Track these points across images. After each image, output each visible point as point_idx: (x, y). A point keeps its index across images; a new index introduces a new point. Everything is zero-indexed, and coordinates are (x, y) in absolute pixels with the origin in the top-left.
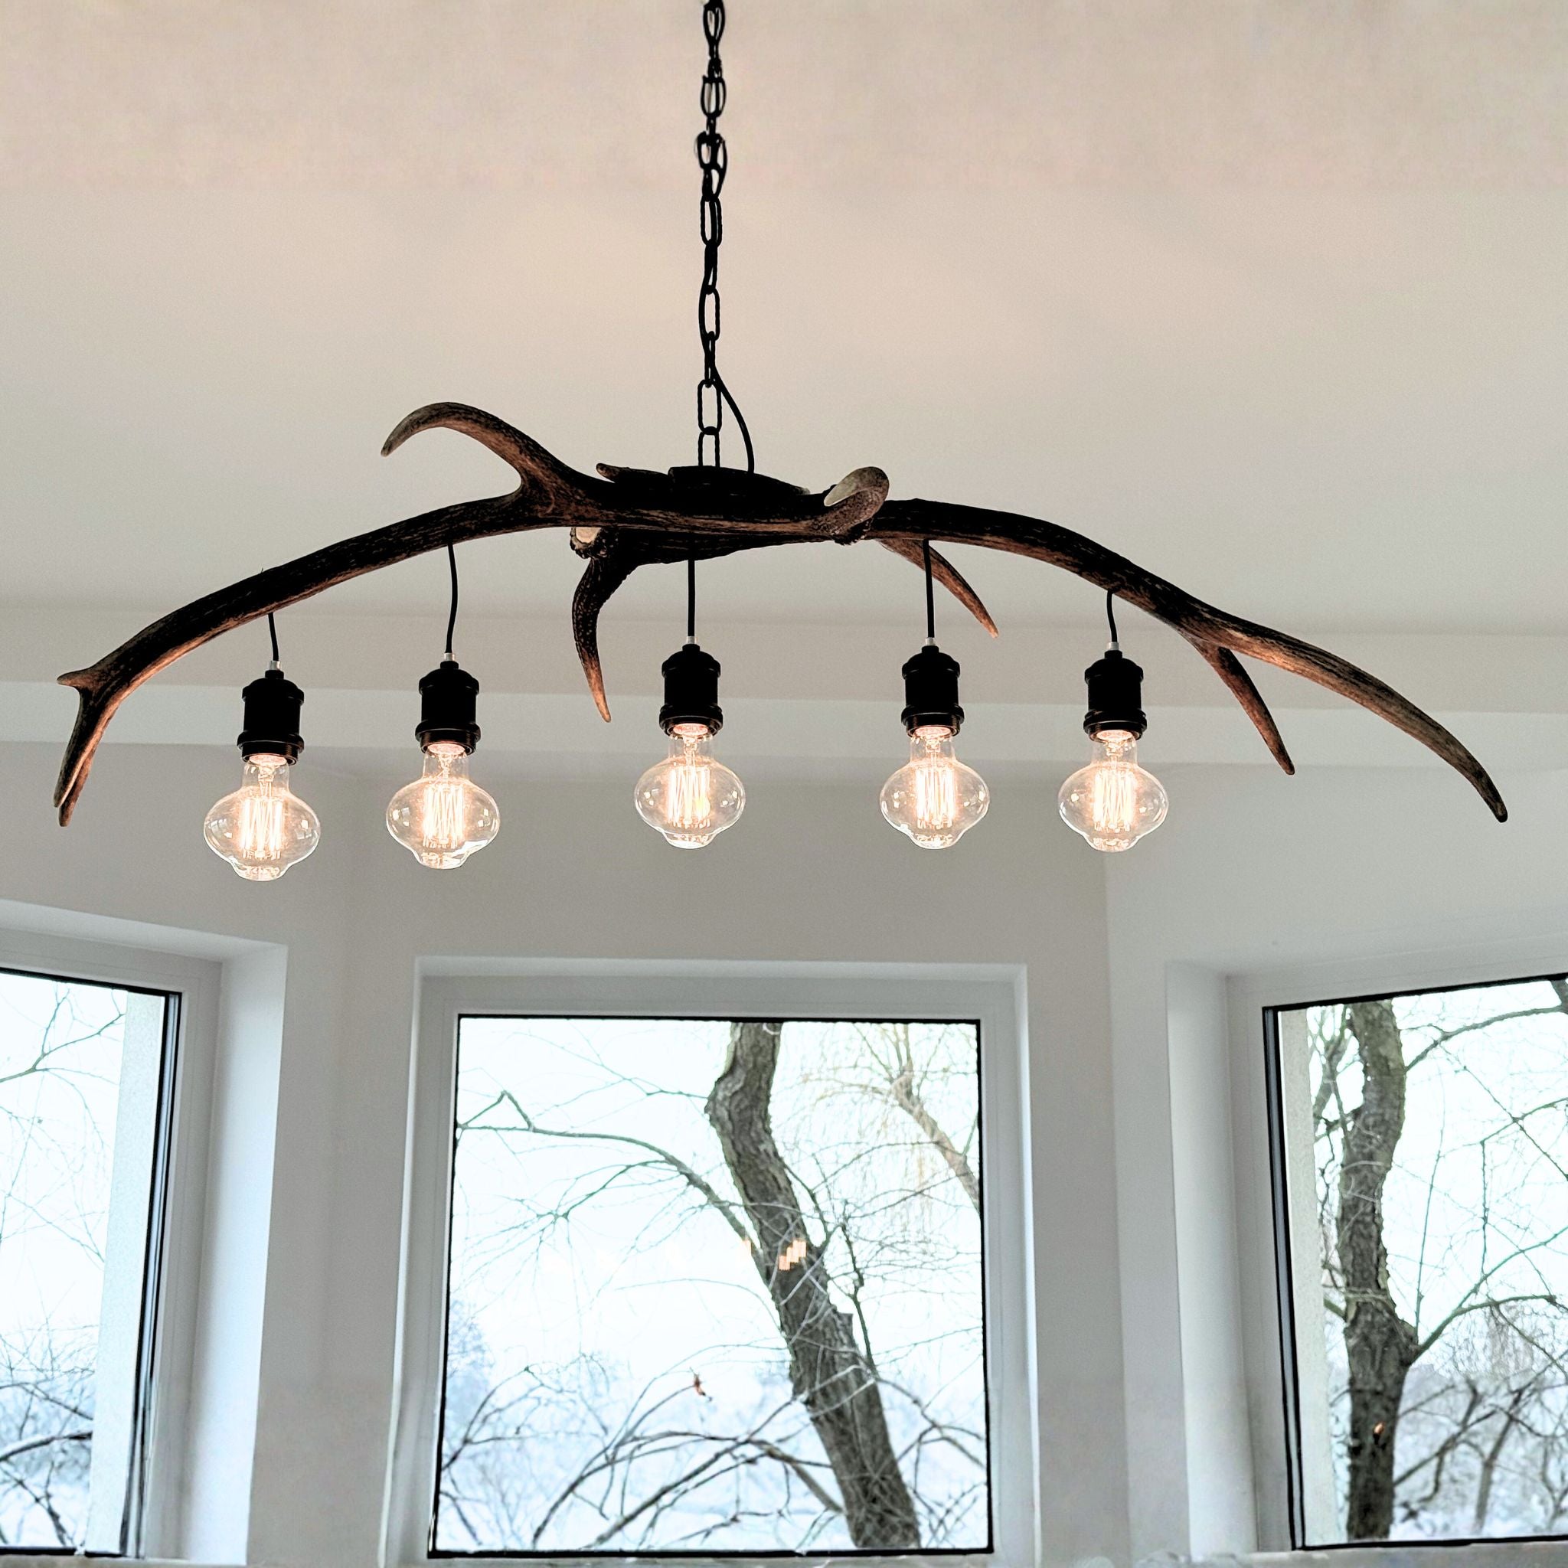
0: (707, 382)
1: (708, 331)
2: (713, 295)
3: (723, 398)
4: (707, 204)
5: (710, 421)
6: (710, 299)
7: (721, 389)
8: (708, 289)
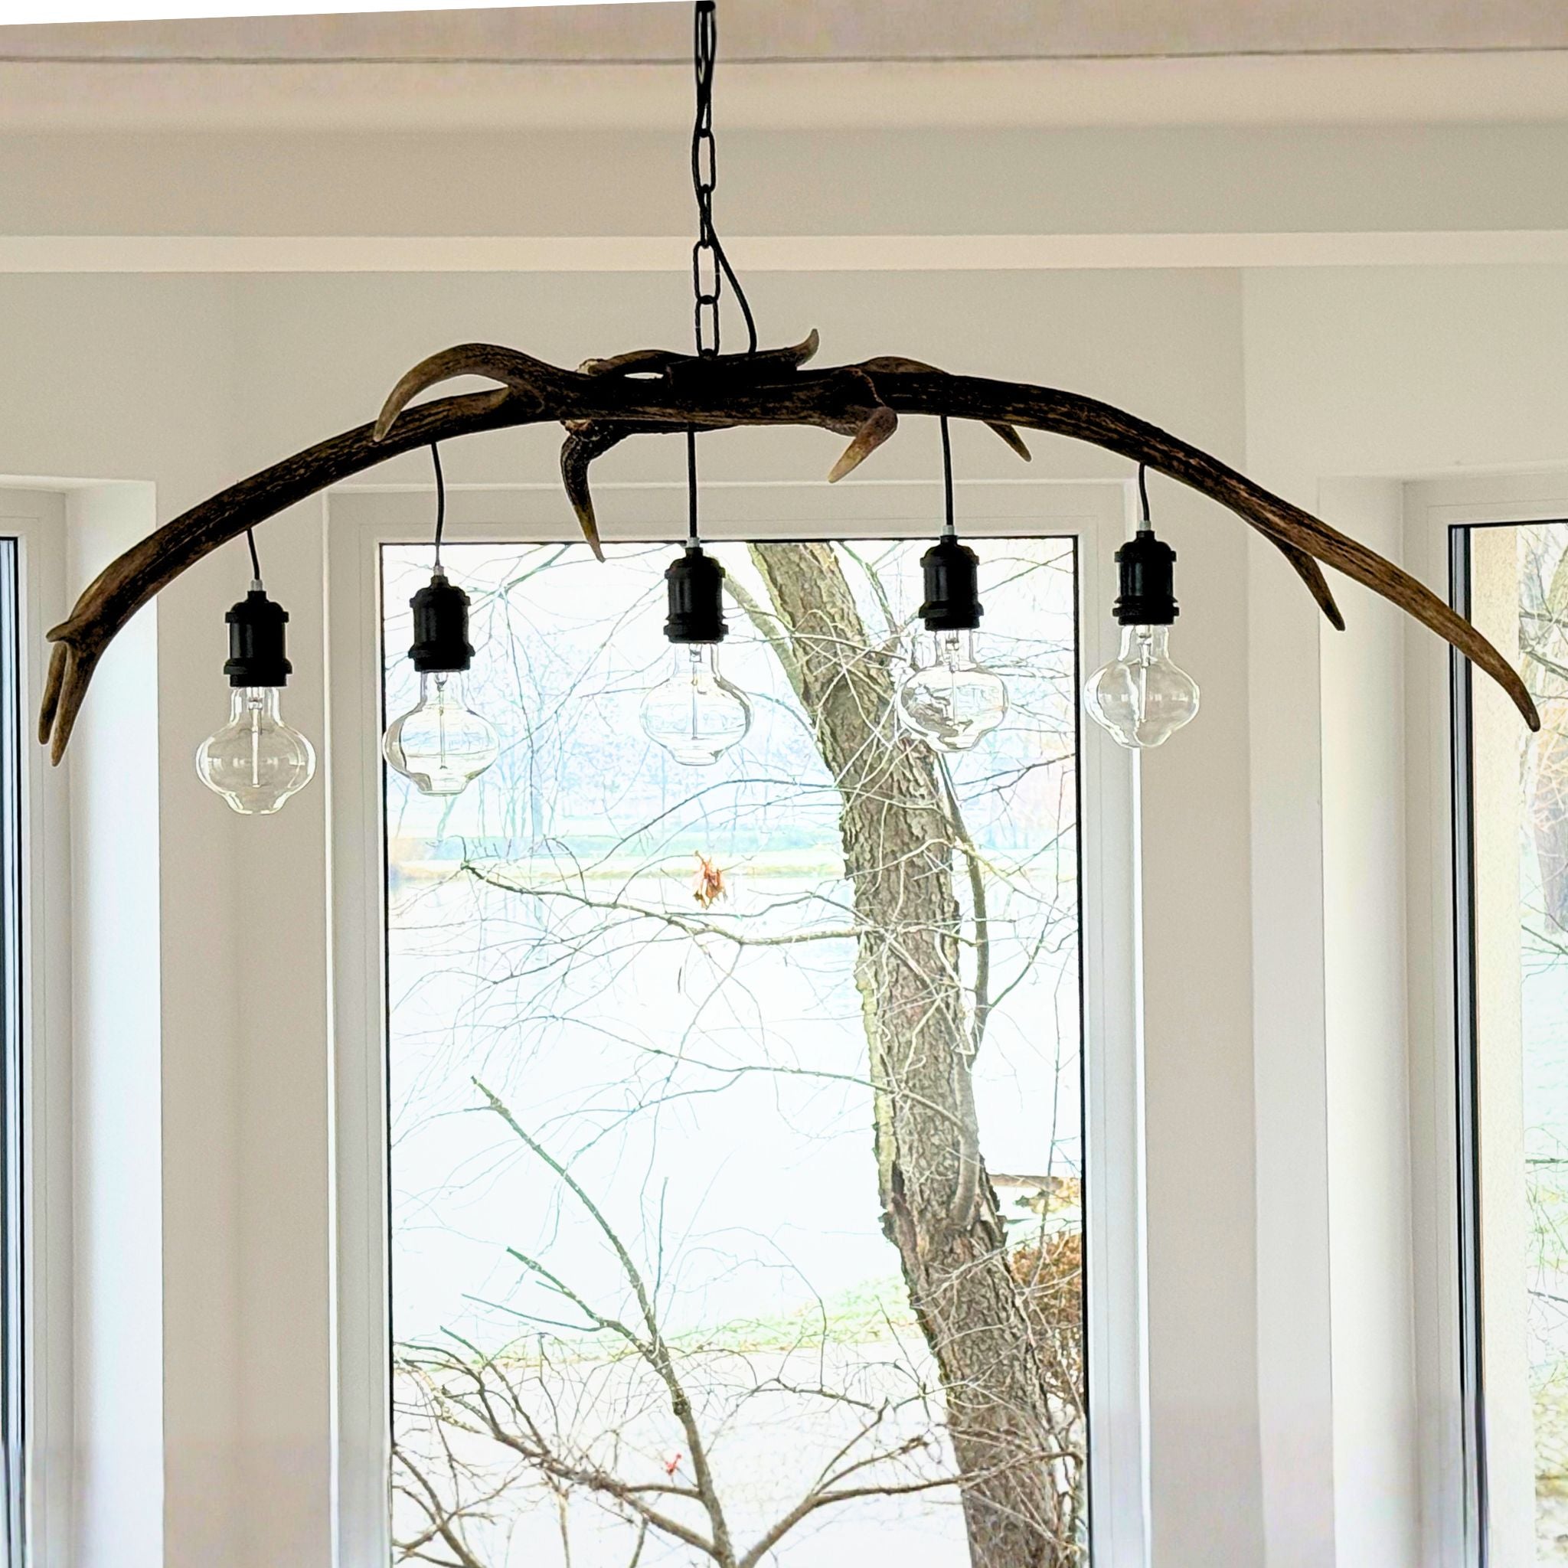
0: (703, 243)
1: (702, 184)
2: (707, 139)
3: (721, 268)
4: (701, 14)
5: (707, 290)
6: (704, 142)
7: (719, 256)
8: (701, 132)
